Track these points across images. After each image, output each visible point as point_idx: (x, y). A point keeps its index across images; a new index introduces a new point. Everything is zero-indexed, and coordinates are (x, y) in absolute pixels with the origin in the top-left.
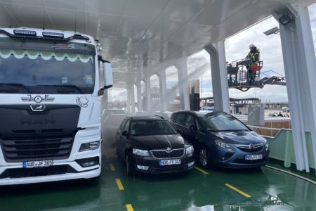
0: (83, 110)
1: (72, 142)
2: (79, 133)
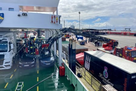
0: (5, 56)
1: (3, 62)
2: (5, 60)
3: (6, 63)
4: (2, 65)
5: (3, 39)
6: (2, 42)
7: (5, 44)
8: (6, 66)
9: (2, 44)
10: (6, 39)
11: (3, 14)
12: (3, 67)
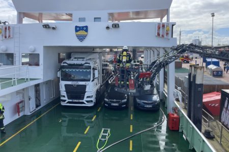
0: (87, 86)
1: (84, 96)
2: (86, 93)
3: (88, 97)
4: (83, 99)
5: (86, 63)
6: (84, 67)
7: (88, 70)
8: (87, 101)
9: (85, 70)
10: (89, 63)
11: (87, 27)
12: (83, 103)
